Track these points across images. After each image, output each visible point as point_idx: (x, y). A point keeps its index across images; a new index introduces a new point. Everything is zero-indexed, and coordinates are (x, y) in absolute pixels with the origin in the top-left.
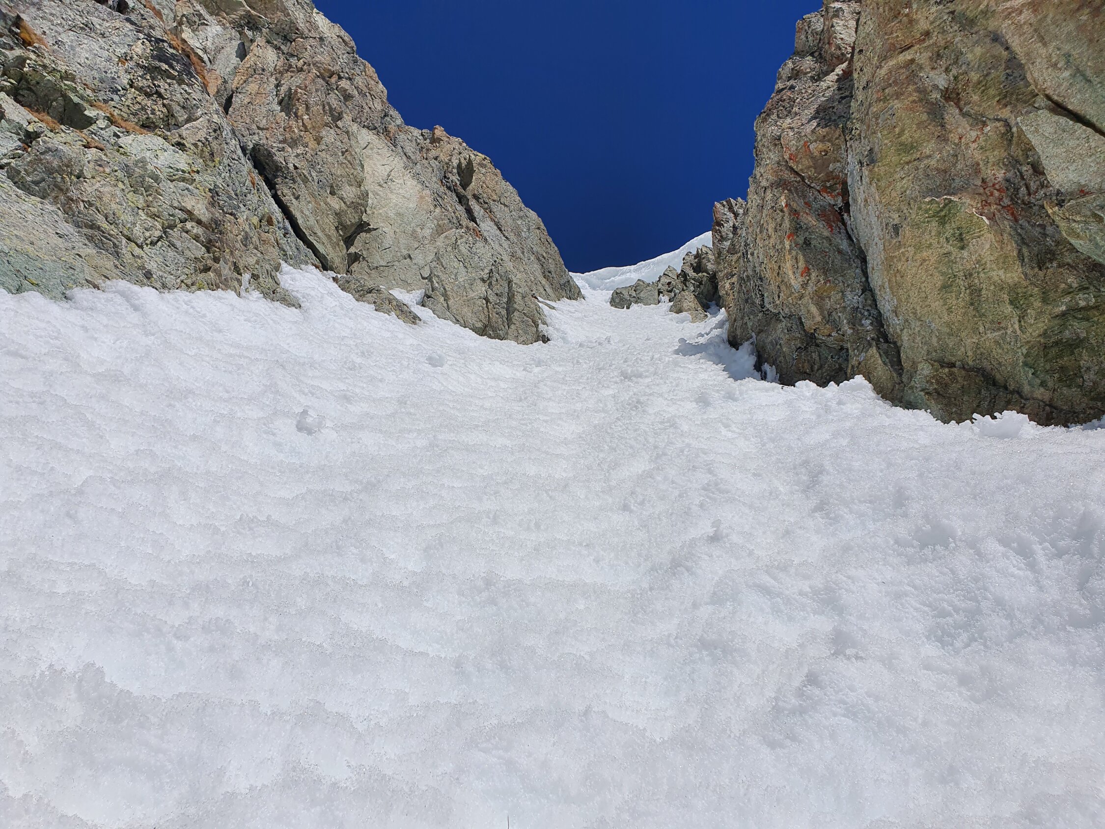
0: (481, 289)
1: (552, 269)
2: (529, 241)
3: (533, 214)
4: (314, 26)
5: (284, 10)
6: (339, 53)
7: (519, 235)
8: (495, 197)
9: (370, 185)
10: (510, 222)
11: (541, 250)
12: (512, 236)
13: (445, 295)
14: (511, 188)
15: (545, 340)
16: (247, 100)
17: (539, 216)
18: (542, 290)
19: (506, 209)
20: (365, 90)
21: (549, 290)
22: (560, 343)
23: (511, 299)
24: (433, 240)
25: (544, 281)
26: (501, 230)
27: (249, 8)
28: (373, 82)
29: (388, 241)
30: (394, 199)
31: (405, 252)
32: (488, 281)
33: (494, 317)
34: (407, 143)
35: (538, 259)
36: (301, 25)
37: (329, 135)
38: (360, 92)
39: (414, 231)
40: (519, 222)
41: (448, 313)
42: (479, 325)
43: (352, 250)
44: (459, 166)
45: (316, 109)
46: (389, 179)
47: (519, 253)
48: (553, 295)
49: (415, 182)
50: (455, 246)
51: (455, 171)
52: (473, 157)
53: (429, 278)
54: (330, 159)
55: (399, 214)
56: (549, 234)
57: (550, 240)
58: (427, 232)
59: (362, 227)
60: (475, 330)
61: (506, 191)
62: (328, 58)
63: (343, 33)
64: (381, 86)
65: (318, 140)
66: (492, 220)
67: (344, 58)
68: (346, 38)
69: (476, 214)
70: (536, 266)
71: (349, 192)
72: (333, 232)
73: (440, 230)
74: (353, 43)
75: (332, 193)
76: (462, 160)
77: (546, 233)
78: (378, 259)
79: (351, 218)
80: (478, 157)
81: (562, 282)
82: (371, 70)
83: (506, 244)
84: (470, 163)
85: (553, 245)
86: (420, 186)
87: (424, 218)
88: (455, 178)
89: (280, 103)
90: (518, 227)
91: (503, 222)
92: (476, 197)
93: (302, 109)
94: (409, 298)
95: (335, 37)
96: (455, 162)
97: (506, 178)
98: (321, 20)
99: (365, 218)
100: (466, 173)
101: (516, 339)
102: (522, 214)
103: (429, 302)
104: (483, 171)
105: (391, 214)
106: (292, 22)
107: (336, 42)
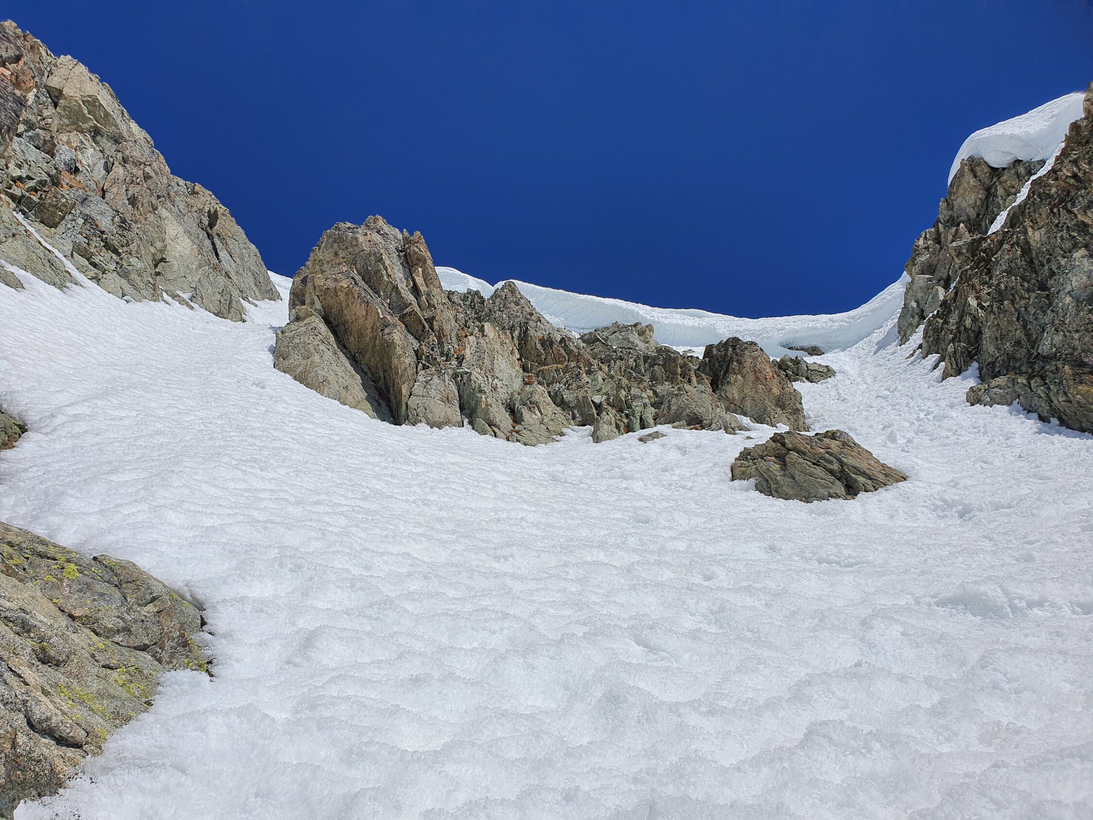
0: (218, 297)
1: (261, 281)
2: (248, 264)
3: (253, 247)
4: (131, 134)
5: (116, 126)
6: (145, 149)
7: (242, 259)
8: (230, 235)
9: (168, 241)
10: (238, 251)
11: (256, 269)
12: (238, 261)
13: (202, 297)
14: (241, 230)
15: (244, 321)
16: (112, 197)
17: (257, 248)
18: (253, 293)
19: (236, 242)
20: (158, 171)
21: (257, 294)
22: (251, 323)
23: (230, 303)
24: (197, 270)
25: (255, 288)
26: (231, 256)
27: (96, 122)
28: (163, 166)
29: (175, 268)
30: (179, 248)
31: (183, 275)
32: (221, 293)
33: (223, 309)
34: (181, 203)
35: (253, 275)
36: (125, 134)
37: (151, 217)
38: (157, 174)
39: (188, 265)
40: (244, 251)
41: (202, 305)
42: (216, 312)
43: (157, 270)
44: (209, 211)
45: (146, 205)
46: (176, 236)
47: (241, 271)
48: (260, 297)
49: (189, 241)
50: (208, 277)
51: (206, 214)
52: (218, 209)
53: (195, 289)
54: (151, 229)
55: (180, 256)
56: (262, 259)
57: (262, 263)
58: (194, 266)
59: (163, 260)
60: (214, 313)
61: (238, 232)
62: (139, 154)
63: (147, 136)
64: (167, 167)
65: (146, 219)
66: (227, 250)
67: (147, 152)
68: (149, 140)
69: (217, 247)
70: (252, 279)
71: (159, 245)
72: (151, 263)
73: (200, 266)
74: (152, 142)
75: (152, 245)
76: (211, 208)
77: (260, 259)
78: (169, 276)
79: (159, 257)
80: (222, 209)
81: (267, 289)
82: (162, 158)
83: (234, 265)
84: (216, 211)
85: (264, 266)
86: (191, 243)
87: (193, 259)
88: (206, 221)
89: (128, 200)
90: (242, 254)
91: (233, 251)
92: (218, 235)
93: (140, 206)
94: (186, 296)
95: (142, 138)
96: (207, 209)
97: (238, 223)
98: (134, 126)
99: (164, 256)
100: (213, 218)
101: (231, 320)
102: (246, 246)
103: (194, 299)
104: (224, 218)
105: (177, 255)
106: (120, 133)
107: (143, 142)
